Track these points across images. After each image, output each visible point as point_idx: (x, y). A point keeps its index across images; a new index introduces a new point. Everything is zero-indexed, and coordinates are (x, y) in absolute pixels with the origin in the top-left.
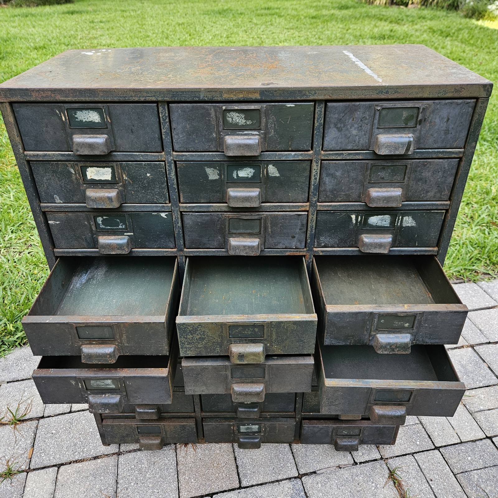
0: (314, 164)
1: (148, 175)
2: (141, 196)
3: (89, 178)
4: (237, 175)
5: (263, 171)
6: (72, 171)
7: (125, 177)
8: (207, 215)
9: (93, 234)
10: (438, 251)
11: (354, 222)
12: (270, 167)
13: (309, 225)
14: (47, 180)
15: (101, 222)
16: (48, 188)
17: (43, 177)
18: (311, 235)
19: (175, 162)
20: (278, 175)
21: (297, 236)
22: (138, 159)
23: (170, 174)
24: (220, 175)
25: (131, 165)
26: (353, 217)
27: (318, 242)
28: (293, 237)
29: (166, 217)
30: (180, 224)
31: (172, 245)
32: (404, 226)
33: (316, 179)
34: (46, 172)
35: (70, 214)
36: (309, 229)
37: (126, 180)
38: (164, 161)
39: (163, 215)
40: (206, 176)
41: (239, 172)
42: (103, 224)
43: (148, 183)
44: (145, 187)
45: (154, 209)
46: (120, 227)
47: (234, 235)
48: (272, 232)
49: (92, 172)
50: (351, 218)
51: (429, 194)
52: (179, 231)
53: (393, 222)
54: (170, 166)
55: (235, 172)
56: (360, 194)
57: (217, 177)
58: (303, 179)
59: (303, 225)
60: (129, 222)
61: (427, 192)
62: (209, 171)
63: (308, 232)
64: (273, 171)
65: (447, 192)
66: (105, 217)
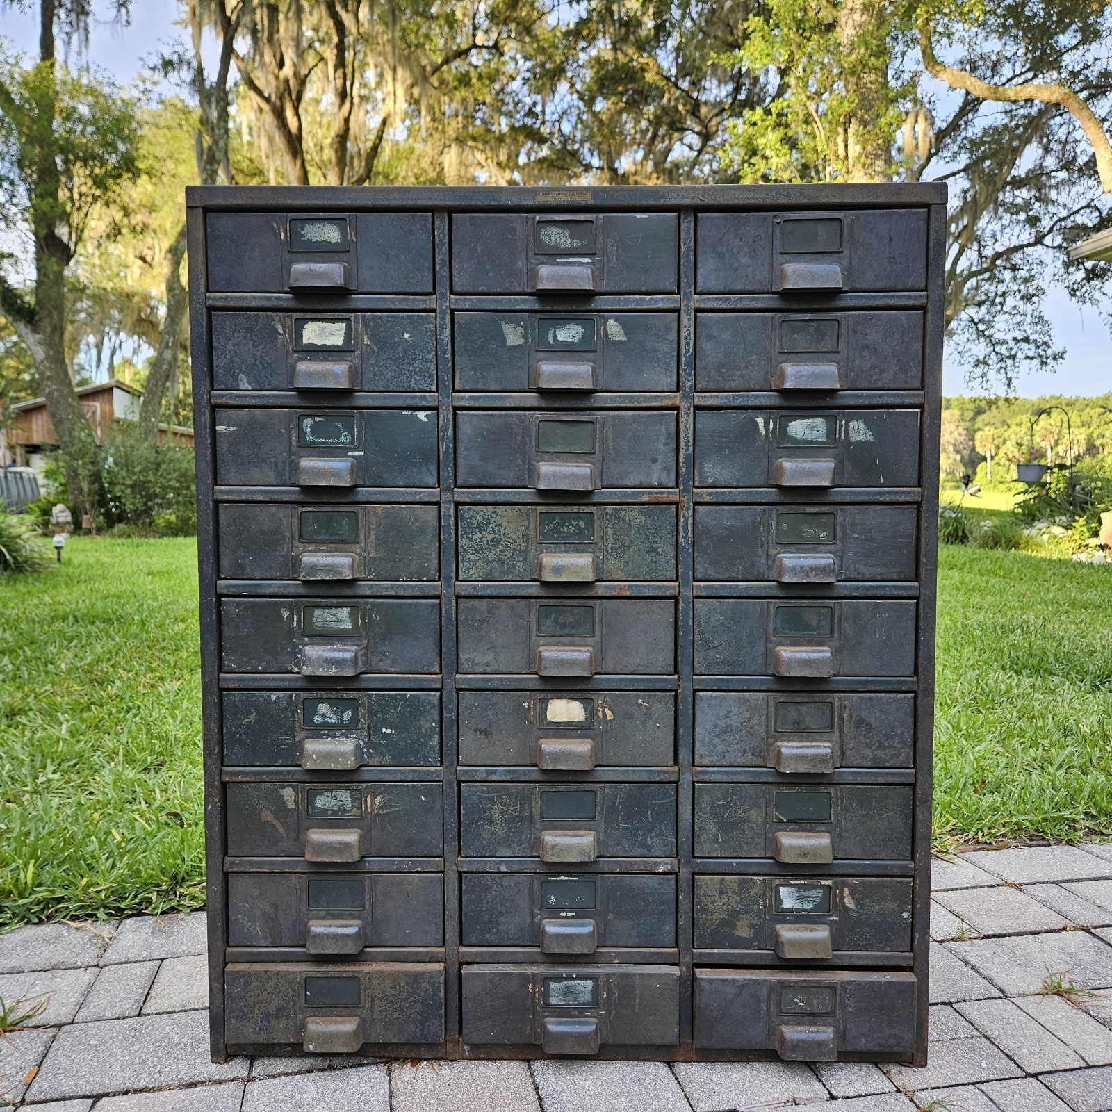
0: (683, 315)
1: (406, 336)
2: (388, 376)
3: (305, 341)
4: (555, 336)
5: (599, 330)
6: (280, 328)
7: (367, 341)
8: (500, 416)
9: (291, 453)
10: (922, 494)
11: (763, 432)
12: (611, 322)
13: (682, 435)
14: (234, 345)
15: (308, 430)
16: (232, 361)
17: (228, 339)
18: (687, 456)
19: (452, 311)
20: (624, 338)
21: (660, 458)
22: (393, 307)
23: (442, 332)
24: (524, 336)
25: (380, 318)
26: (760, 421)
27: (700, 475)
28: (655, 461)
29: (425, 420)
30: (450, 433)
31: (432, 480)
32: (852, 440)
33: (688, 344)
34: (235, 331)
35: (257, 411)
36: (682, 445)
37: (367, 346)
38: (434, 311)
39: (421, 415)
40: (502, 338)
41: (558, 332)
42: (312, 433)
43: (405, 351)
44: (399, 358)
45: (409, 403)
46: (342, 439)
47: (546, 457)
48: (615, 450)
49: (313, 331)
50: (757, 425)
51: (884, 375)
52: (448, 448)
53: (831, 432)
54: (443, 319)
55: (552, 332)
56: (766, 374)
57: (521, 341)
58: (667, 347)
59: (669, 434)
60: (360, 430)
61: (882, 371)
62: (508, 329)
63: (682, 451)
64: (614, 329)
65: (915, 372)
66: (317, 419)
